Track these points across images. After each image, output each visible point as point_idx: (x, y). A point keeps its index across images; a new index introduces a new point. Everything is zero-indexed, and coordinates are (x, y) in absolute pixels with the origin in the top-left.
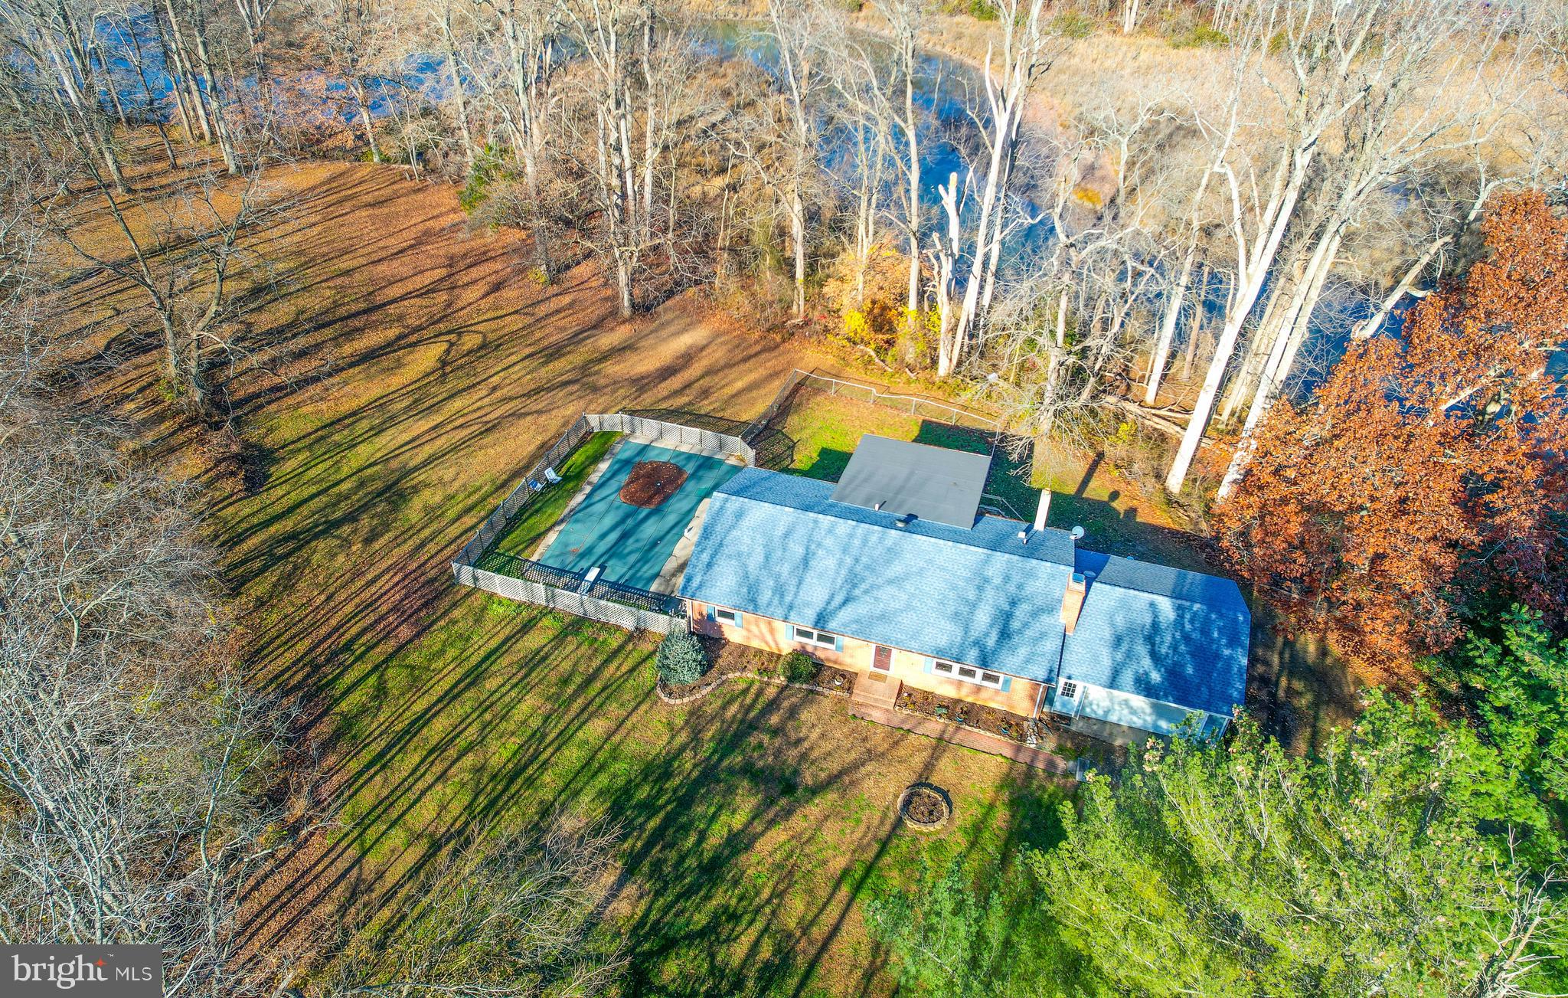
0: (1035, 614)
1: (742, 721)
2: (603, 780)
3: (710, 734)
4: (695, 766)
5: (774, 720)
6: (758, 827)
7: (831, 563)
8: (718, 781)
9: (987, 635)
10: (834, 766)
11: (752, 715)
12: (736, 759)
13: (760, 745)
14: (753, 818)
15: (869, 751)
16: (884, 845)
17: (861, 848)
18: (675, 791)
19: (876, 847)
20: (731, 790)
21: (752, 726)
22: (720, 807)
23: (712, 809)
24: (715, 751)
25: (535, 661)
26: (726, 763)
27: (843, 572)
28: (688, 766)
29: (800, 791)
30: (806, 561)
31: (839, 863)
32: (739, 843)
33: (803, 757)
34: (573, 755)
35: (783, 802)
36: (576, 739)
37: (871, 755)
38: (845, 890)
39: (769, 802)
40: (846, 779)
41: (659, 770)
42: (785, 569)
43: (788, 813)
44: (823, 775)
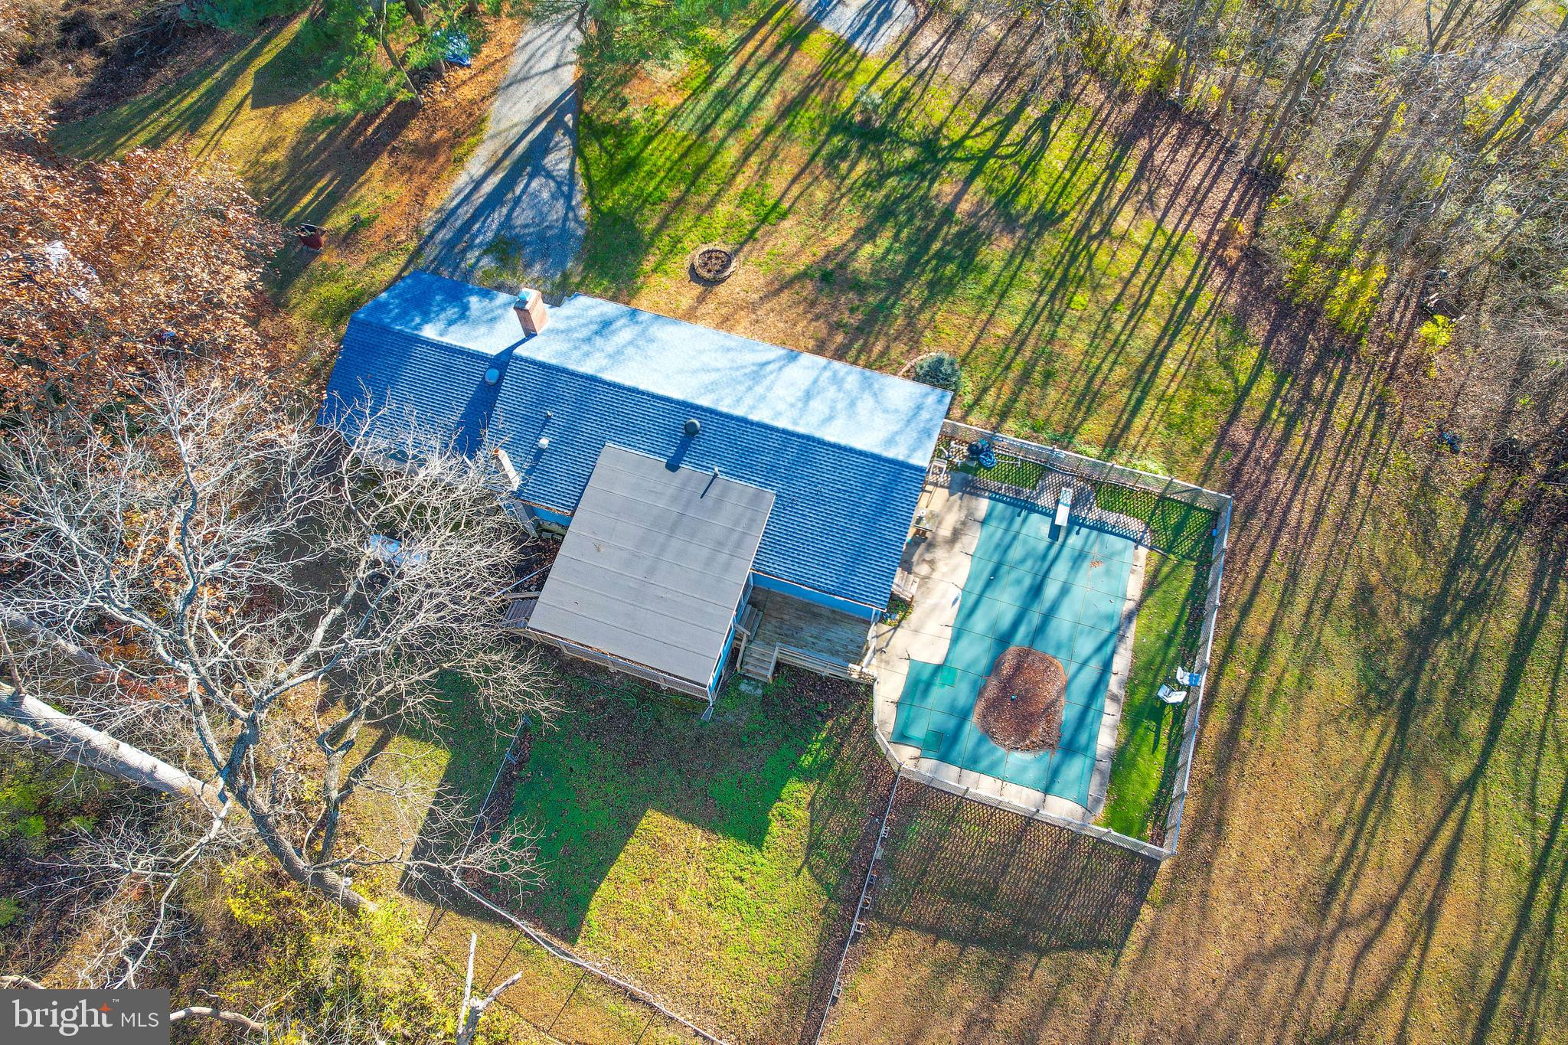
0: (567, 331)
1: (869, 333)
2: (988, 279)
3: (899, 321)
4: (909, 292)
5: (839, 338)
6: (852, 246)
7: (779, 390)
8: (888, 280)
9: (625, 326)
10: (785, 296)
11: (861, 342)
12: (872, 299)
13: (852, 311)
14: (855, 252)
15: (754, 311)
16: (751, 236)
17: (768, 234)
18: (923, 271)
19: (757, 235)
20: (875, 273)
21: (860, 330)
22: (883, 258)
23: (890, 257)
24: (893, 306)
25: (1088, 400)
26: (882, 295)
27: (766, 382)
28: (915, 292)
29: (817, 275)
30: (808, 396)
31: (786, 224)
32: (867, 234)
33: (813, 304)
34: (1020, 299)
35: (830, 267)
36: (1021, 314)
37: (753, 307)
38: (785, 206)
39: (842, 266)
40: (776, 286)
41: (940, 289)
42: (832, 392)
43: (827, 257)
44: (797, 287)
